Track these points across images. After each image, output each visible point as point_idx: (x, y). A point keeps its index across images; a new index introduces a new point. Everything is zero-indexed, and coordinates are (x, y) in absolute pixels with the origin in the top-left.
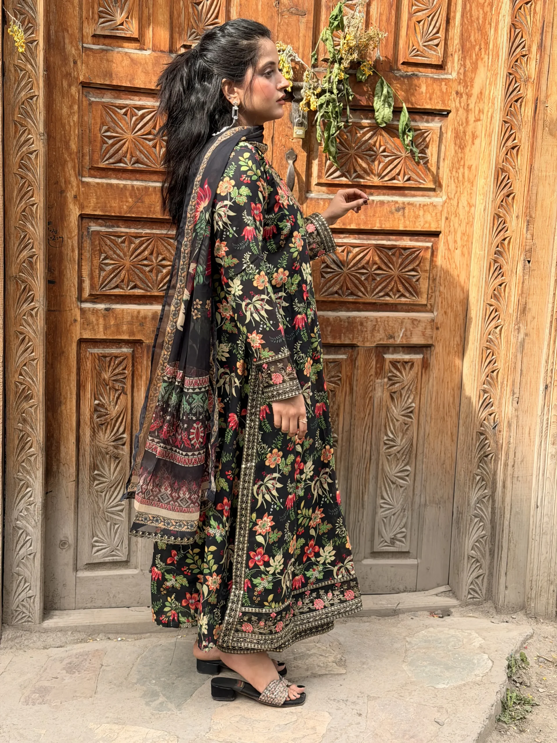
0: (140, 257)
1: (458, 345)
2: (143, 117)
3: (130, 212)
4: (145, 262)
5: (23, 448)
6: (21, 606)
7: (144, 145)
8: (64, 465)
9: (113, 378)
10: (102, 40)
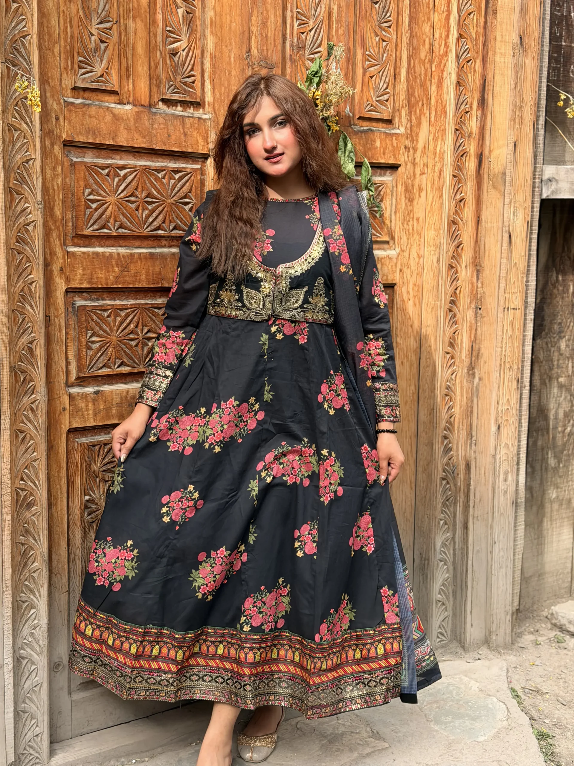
0: (126, 331)
1: (413, 394)
2: (125, 177)
3: (116, 283)
4: (131, 336)
5: (26, 564)
6: (28, 748)
7: (127, 208)
8: (56, 575)
9: (103, 469)
10: (81, 93)
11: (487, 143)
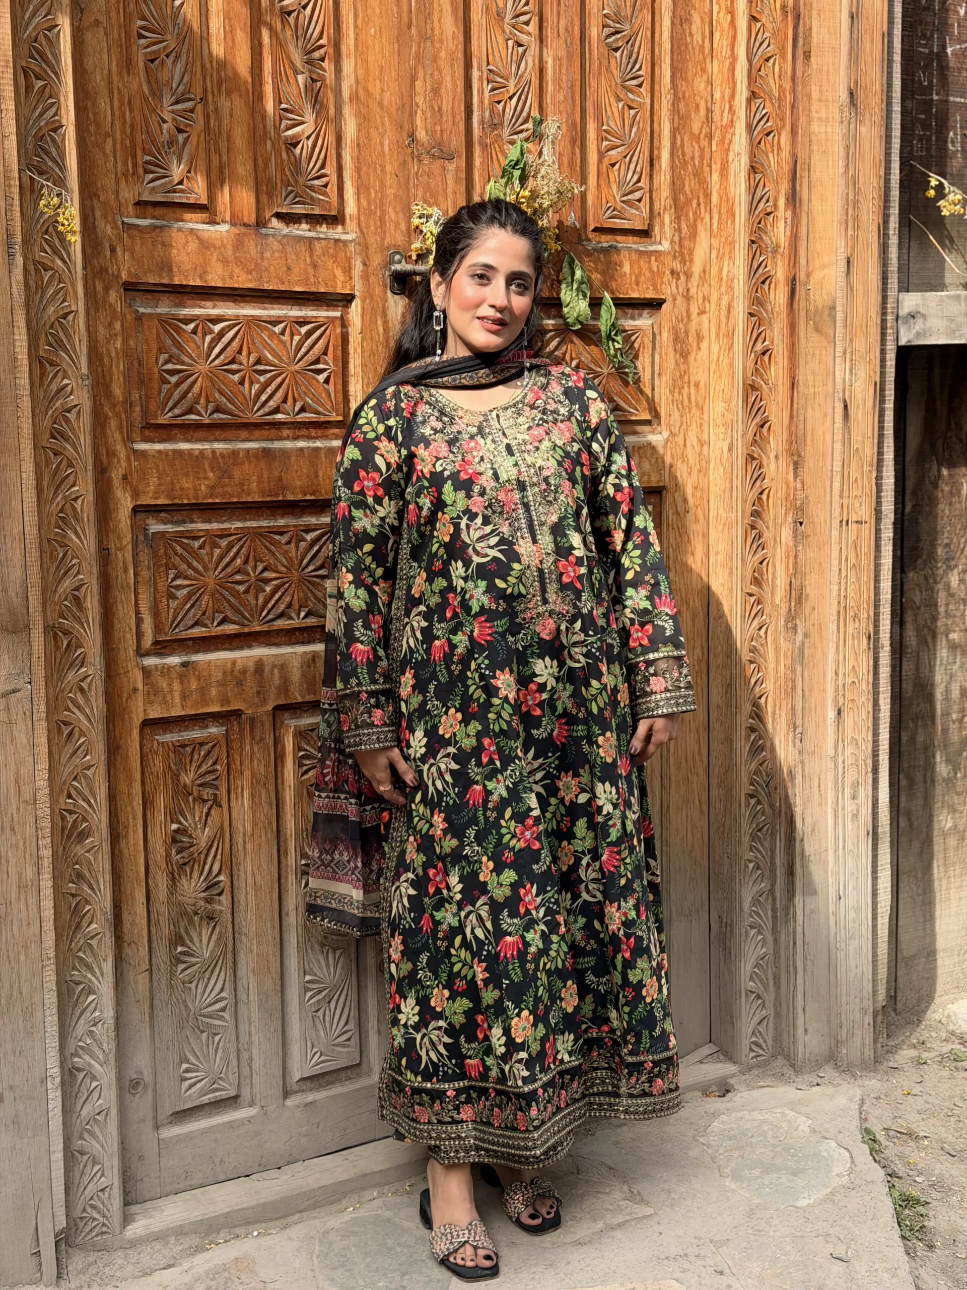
0: (229, 570)
1: (699, 661)
2: (221, 334)
3: (211, 496)
4: (238, 577)
5: (79, 925)
6: (89, 1210)
7: (226, 381)
8: (129, 944)
9: (198, 782)
10: (150, 210)
11: (803, 261)
